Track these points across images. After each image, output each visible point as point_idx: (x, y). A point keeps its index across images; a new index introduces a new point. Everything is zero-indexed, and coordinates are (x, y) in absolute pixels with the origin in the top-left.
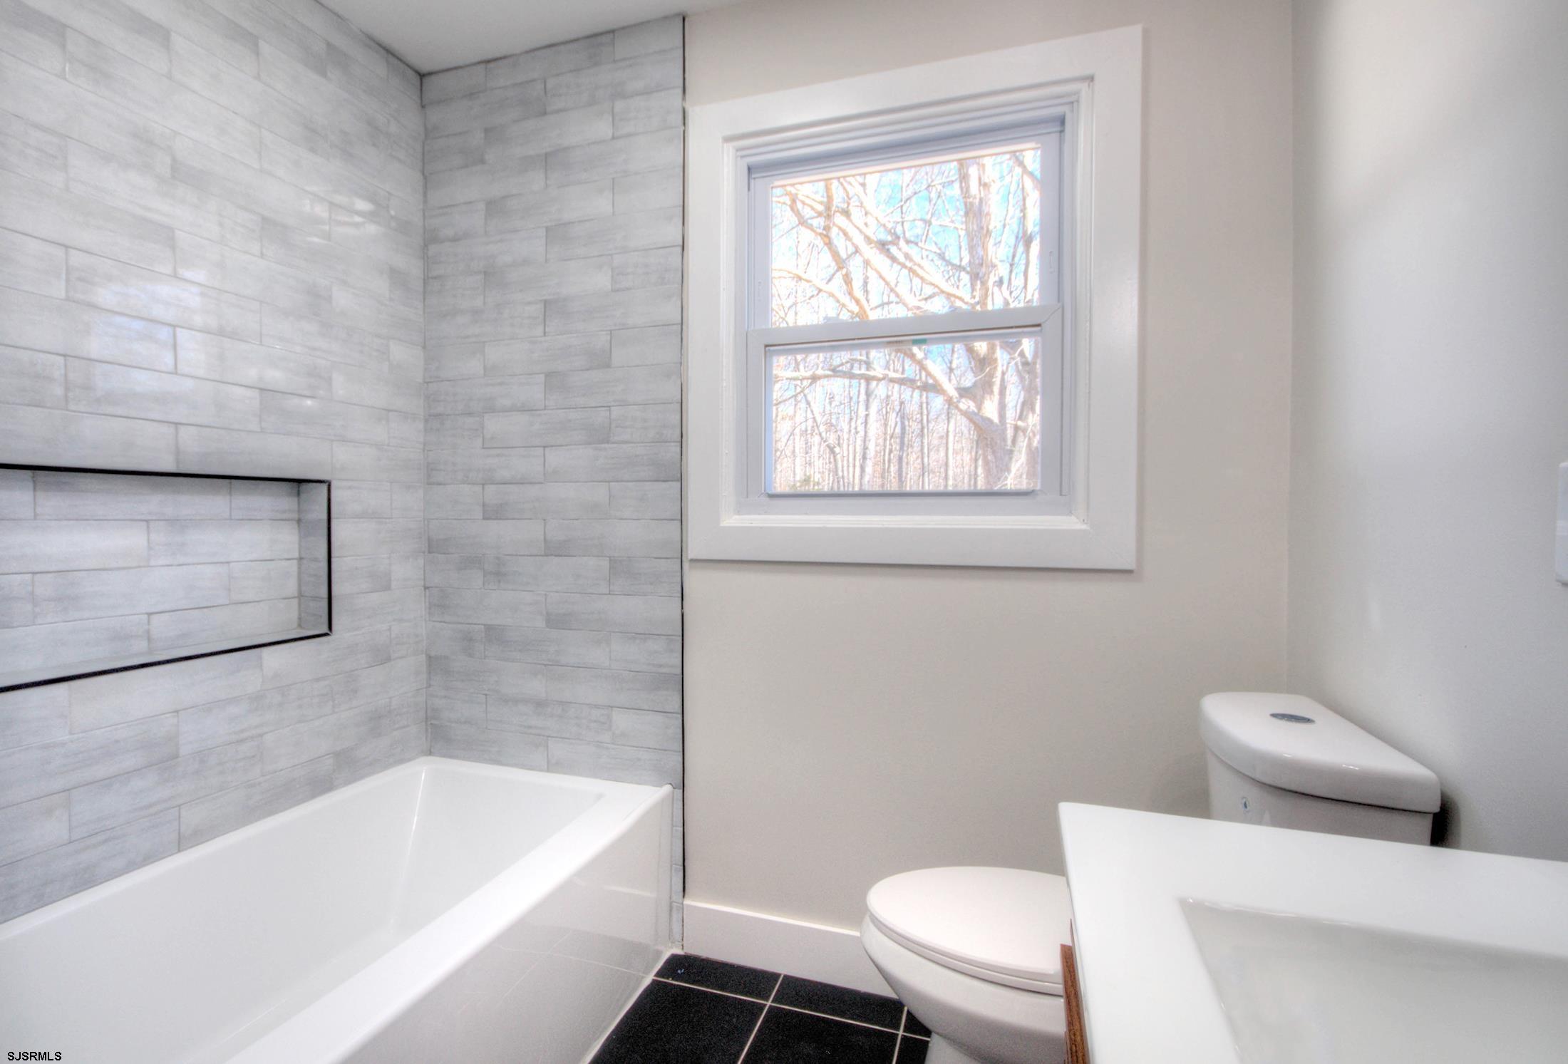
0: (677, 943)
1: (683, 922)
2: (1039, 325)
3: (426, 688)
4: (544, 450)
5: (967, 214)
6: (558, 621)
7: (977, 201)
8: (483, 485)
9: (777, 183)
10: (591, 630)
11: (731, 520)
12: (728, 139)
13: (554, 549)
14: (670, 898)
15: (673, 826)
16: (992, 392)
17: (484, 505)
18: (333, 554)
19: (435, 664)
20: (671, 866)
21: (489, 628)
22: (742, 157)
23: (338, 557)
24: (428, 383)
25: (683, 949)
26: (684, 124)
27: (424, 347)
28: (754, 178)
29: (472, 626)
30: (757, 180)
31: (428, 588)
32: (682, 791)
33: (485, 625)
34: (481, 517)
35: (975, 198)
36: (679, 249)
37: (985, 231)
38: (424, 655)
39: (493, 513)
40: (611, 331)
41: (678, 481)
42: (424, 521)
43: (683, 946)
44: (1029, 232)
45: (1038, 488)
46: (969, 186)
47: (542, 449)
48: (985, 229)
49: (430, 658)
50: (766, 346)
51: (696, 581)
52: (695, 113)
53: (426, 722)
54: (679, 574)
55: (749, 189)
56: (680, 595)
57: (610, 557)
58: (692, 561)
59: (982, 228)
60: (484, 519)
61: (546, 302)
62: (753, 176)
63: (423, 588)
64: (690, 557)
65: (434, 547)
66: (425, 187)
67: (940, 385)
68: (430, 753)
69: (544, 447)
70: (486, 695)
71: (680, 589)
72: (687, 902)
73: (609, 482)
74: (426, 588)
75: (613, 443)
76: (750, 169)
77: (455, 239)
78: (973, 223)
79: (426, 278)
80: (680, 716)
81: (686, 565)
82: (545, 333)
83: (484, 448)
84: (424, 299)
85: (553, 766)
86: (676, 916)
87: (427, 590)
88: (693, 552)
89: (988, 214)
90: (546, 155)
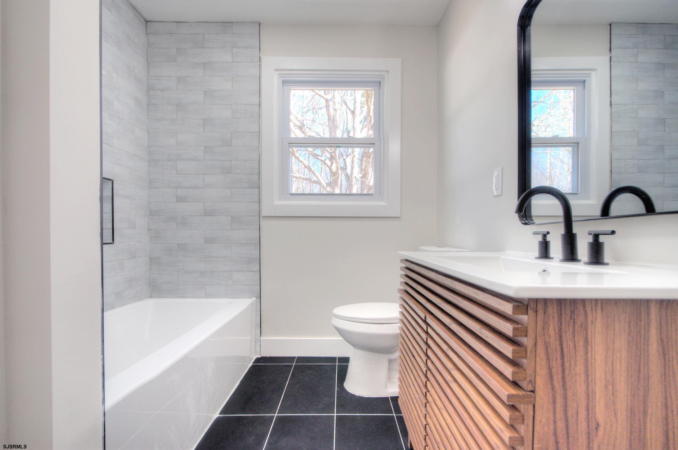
0: (258, 354)
1: (260, 345)
2: (374, 144)
3: (149, 270)
4: (204, 176)
5: (329, 120)
6: (209, 241)
7: (332, 116)
8: (176, 188)
9: (292, 88)
10: (224, 243)
11: (277, 202)
12: (276, 70)
13: (208, 213)
14: (256, 338)
15: (256, 312)
16: (337, 185)
17: (177, 196)
18: (115, 211)
19: (153, 261)
20: (256, 326)
21: (178, 244)
22: (281, 77)
23: (116, 212)
24: (149, 147)
25: (260, 355)
26: (260, 62)
27: (148, 132)
28: (284, 85)
29: (171, 244)
30: (285, 86)
31: (150, 230)
32: (260, 299)
33: (177, 244)
34: (176, 201)
35: (332, 114)
36: (258, 106)
37: (335, 127)
38: (148, 257)
39: (180, 199)
40: (232, 132)
41: (258, 188)
42: (148, 203)
43: (260, 354)
44: (349, 130)
45: (373, 193)
46: (329, 109)
47: (203, 175)
48: (335, 126)
49: (151, 259)
50: (289, 143)
51: (264, 224)
52: (264, 58)
53: (149, 284)
54: (259, 222)
55: (283, 89)
56: (259, 229)
57: (231, 216)
58: (263, 217)
59: (334, 125)
60: (177, 202)
61: (204, 119)
62: (284, 84)
63: (148, 230)
64: (263, 215)
65: (152, 213)
66: (148, 66)
67: (320, 181)
68: (151, 297)
69: (204, 174)
70: (178, 271)
71: (259, 227)
72: (262, 338)
73: (231, 188)
74: (149, 230)
75: (232, 174)
76: (283, 82)
77: (162, 90)
78: (331, 123)
79: (148, 104)
80: (259, 272)
81: (261, 219)
82: (204, 131)
83: (176, 174)
84: (148, 112)
85: (207, 296)
86: (258, 344)
87: (149, 231)
88: (264, 213)
89: (336, 120)
90: (204, 63)
